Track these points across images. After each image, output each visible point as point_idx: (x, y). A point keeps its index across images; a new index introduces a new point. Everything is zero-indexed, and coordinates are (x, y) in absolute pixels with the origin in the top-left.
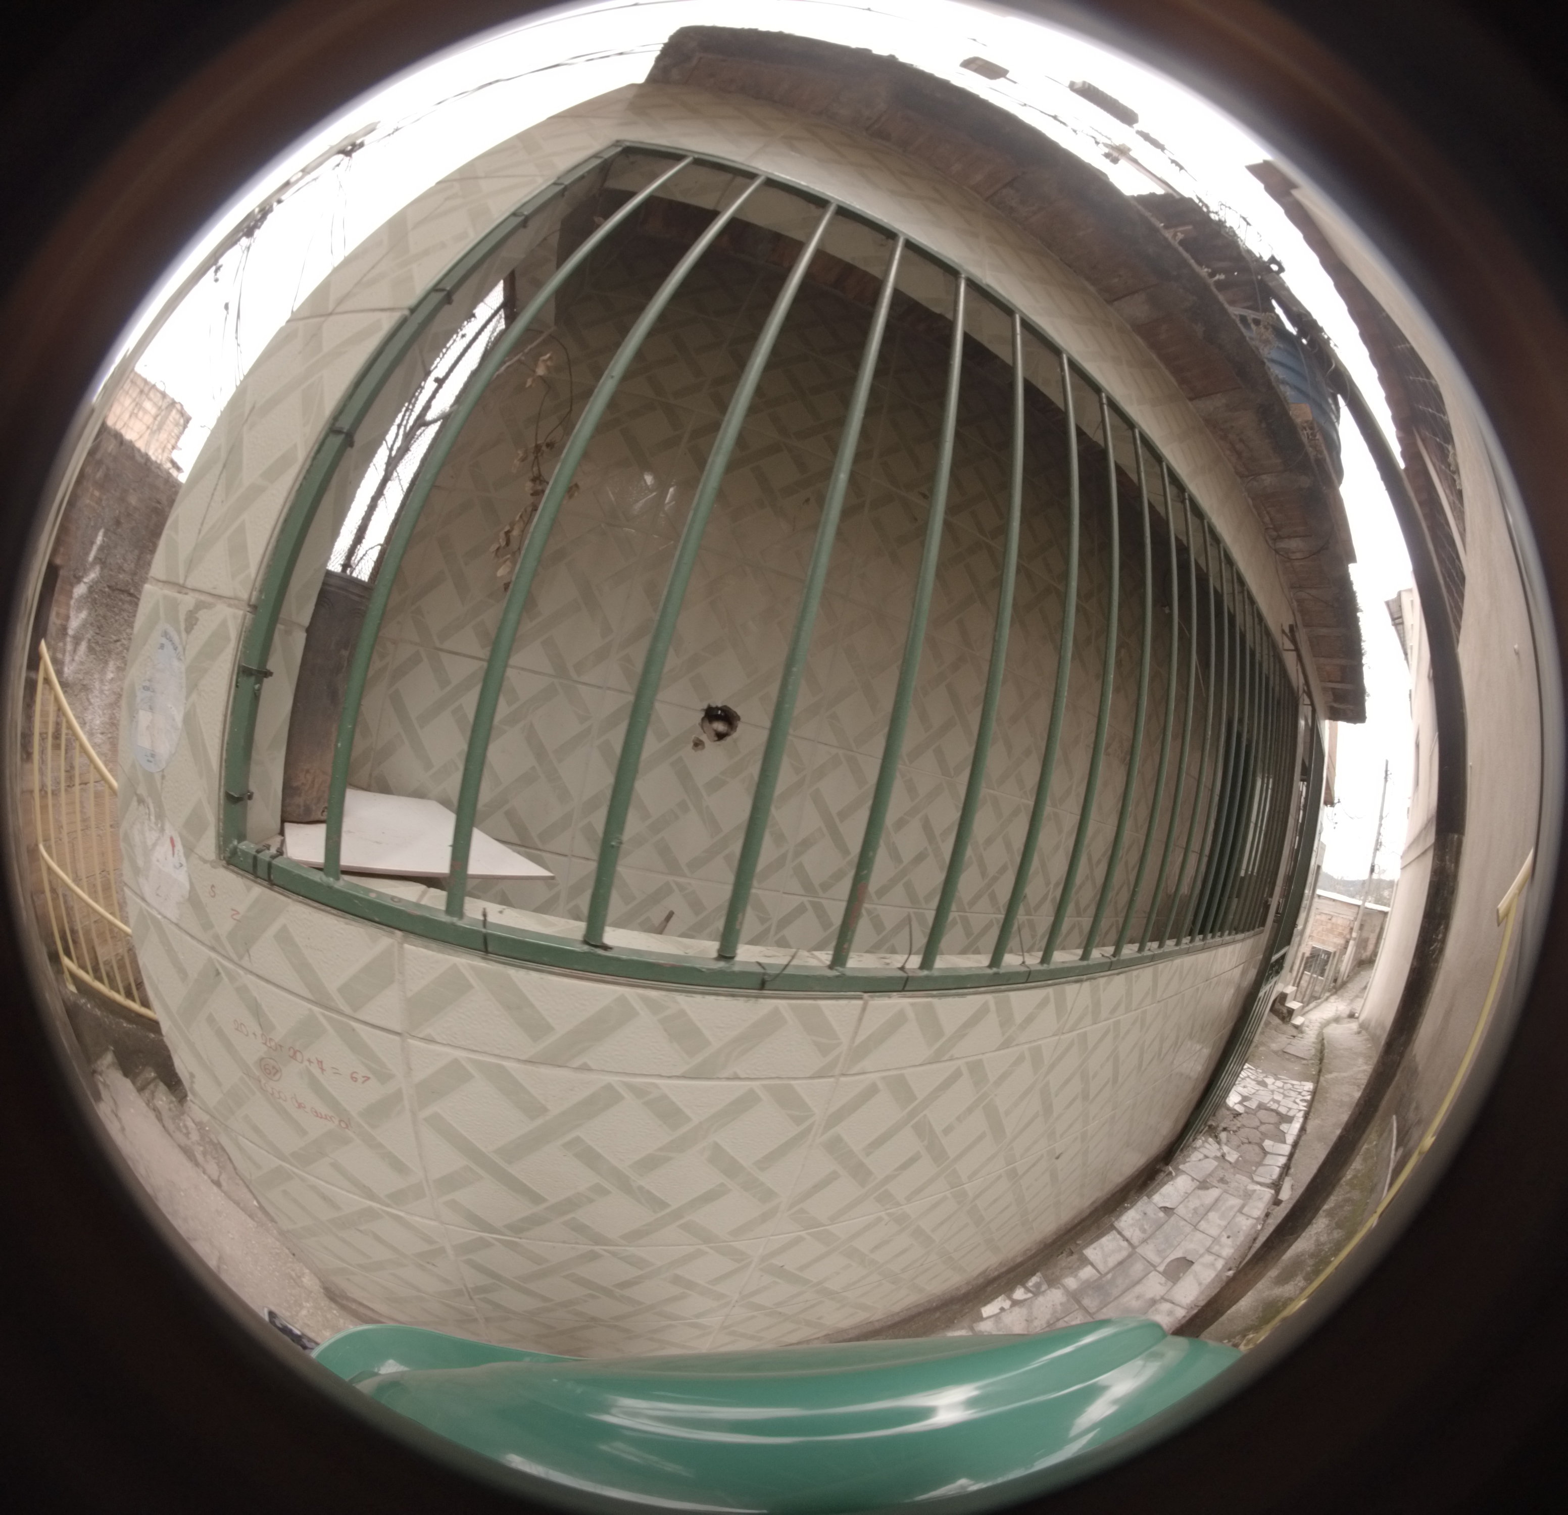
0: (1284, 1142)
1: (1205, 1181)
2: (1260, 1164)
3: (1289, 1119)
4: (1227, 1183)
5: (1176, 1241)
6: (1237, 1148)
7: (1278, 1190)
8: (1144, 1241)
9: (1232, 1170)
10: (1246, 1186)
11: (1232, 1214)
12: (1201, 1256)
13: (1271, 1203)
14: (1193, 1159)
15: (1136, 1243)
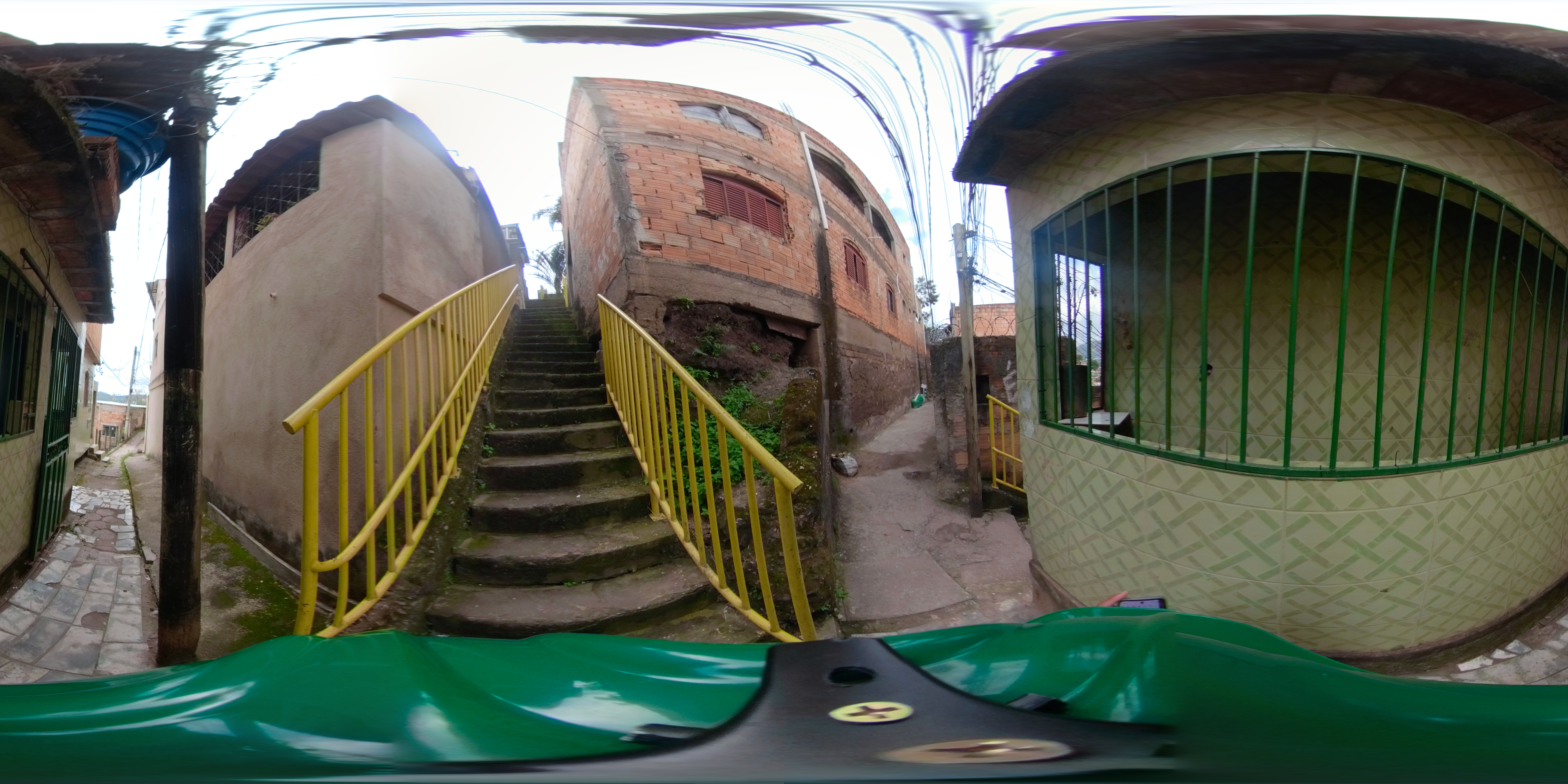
0: (127, 525)
1: (74, 561)
2: (115, 540)
3: (123, 512)
4: (95, 559)
5: (77, 603)
6: (92, 534)
7: (143, 555)
8: (46, 608)
9: (94, 550)
10: (113, 558)
11: (114, 576)
12: (111, 608)
13: (143, 564)
14: (59, 549)
15: (39, 611)
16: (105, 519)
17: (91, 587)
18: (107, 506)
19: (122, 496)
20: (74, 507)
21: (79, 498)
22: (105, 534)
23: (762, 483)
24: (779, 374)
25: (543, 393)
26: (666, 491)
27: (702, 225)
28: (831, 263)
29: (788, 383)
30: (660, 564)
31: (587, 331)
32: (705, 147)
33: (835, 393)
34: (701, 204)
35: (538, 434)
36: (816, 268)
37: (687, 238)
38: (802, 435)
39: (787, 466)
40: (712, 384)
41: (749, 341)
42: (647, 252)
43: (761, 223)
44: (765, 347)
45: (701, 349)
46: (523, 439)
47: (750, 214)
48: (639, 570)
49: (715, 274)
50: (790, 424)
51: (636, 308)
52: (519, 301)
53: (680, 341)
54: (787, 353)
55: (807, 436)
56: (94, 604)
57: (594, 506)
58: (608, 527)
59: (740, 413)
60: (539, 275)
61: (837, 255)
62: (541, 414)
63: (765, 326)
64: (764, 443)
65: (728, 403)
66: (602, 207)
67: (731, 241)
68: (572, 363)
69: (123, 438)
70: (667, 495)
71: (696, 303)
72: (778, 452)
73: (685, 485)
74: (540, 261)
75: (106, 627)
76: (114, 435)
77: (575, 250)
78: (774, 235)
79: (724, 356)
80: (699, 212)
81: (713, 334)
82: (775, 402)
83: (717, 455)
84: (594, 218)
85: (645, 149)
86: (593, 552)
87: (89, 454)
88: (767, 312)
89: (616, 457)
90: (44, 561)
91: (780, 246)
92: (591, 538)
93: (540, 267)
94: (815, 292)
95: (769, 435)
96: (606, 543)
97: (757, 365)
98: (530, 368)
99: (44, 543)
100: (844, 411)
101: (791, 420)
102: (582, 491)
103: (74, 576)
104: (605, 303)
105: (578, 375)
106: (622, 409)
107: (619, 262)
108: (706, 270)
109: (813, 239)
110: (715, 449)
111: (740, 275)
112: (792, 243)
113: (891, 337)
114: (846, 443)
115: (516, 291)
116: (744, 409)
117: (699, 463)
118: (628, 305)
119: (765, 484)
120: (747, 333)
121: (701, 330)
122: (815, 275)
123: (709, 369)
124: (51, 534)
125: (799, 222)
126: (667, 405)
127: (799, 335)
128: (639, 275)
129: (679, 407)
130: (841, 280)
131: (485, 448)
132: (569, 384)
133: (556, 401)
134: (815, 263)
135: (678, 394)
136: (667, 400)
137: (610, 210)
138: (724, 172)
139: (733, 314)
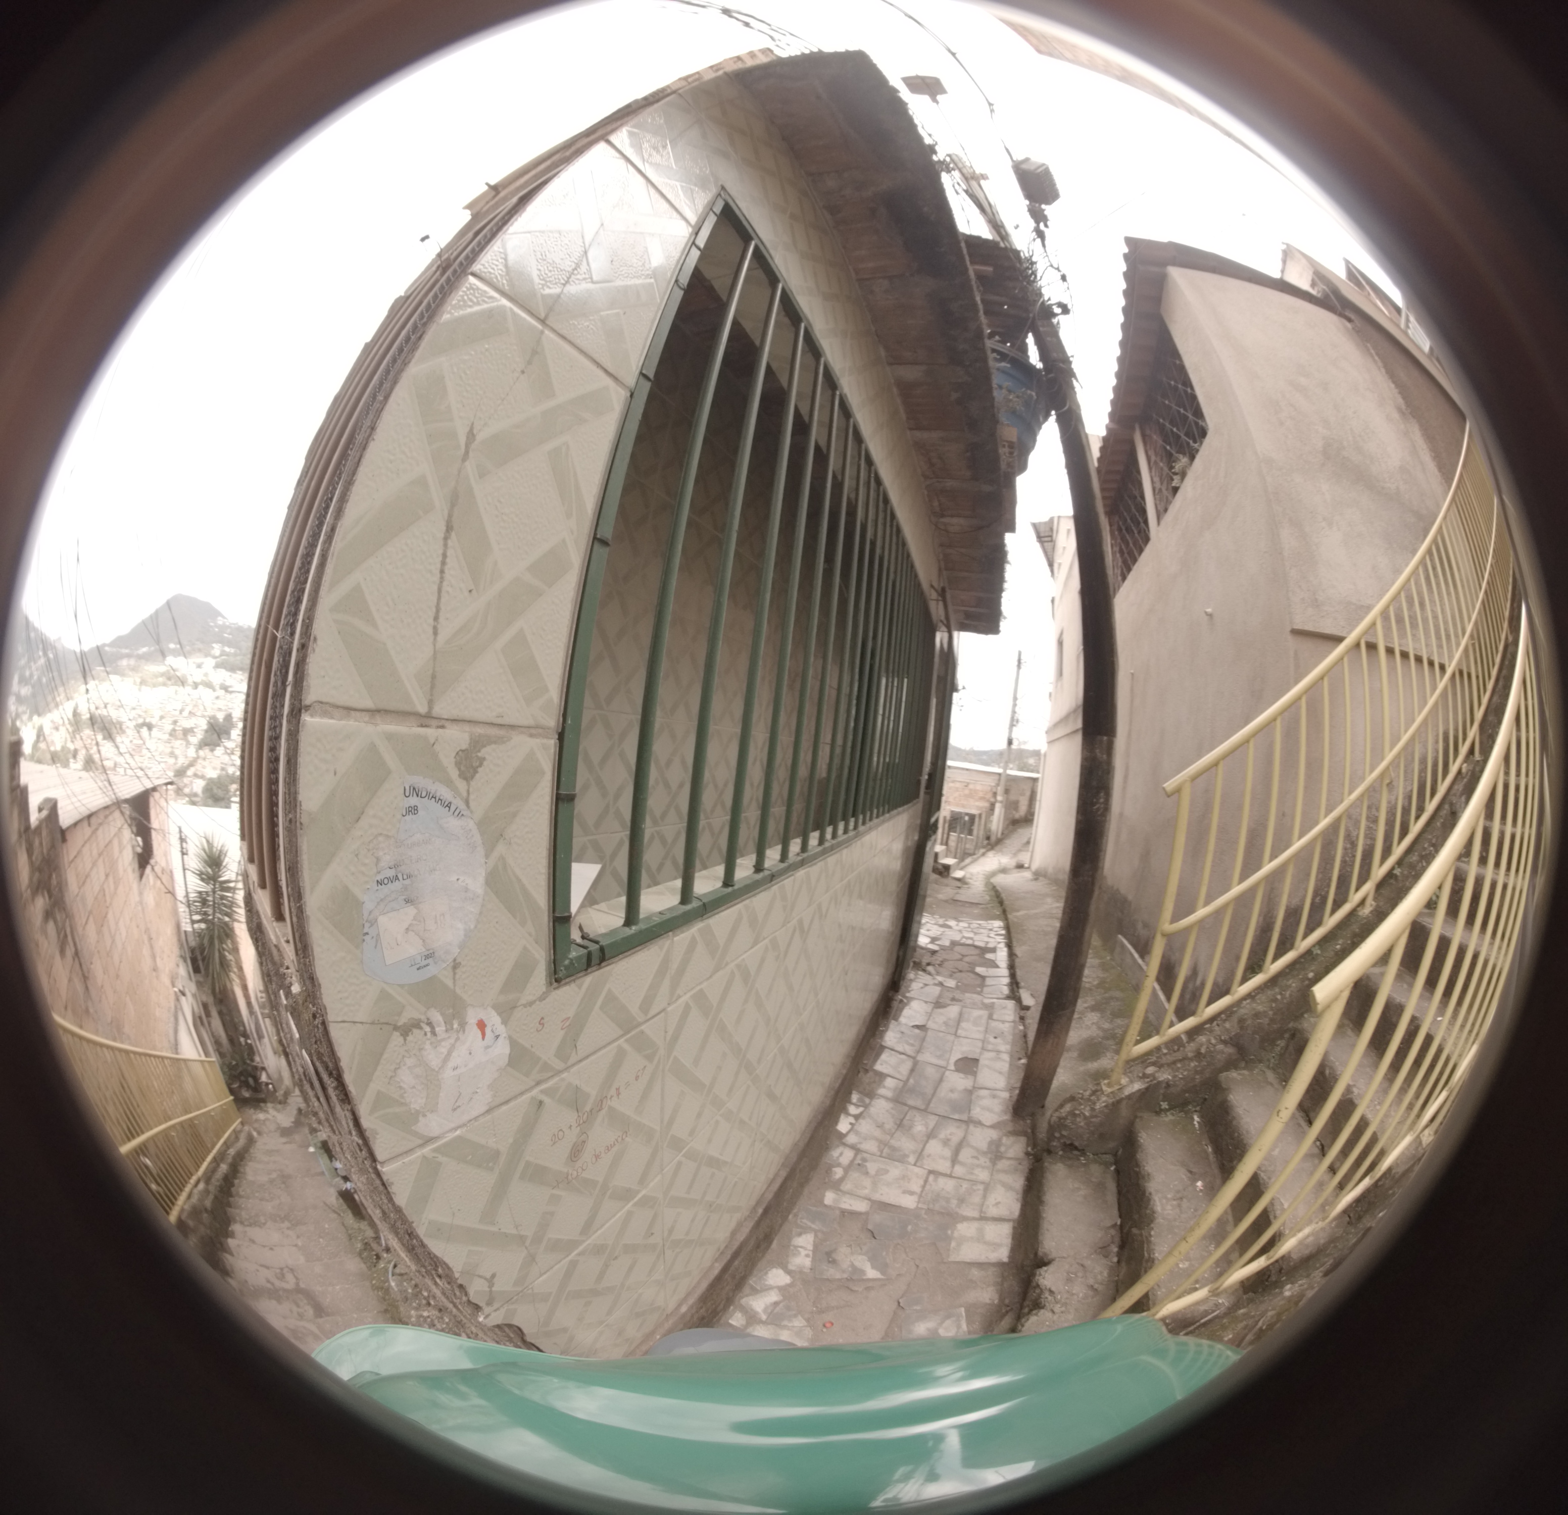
0: (998, 967)
1: (938, 1003)
2: (981, 985)
3: (992, 951)
4: (960, 1001)
5: (947, 1047)
6: (951, 976)
7: (1019, 1001)
9: (958, 991)
10: (982, 1001)
11: (983, 1022)
12: (981, 1055)
13: (1018, 1010)
14: (915, 988)
16: (967, 959)
18: (970, 942)
19: (991, 930)
20: (923, 941)
22: (969, 978)
56: (965, 1048)
75: (975, 1074)
103: (939, 1019)
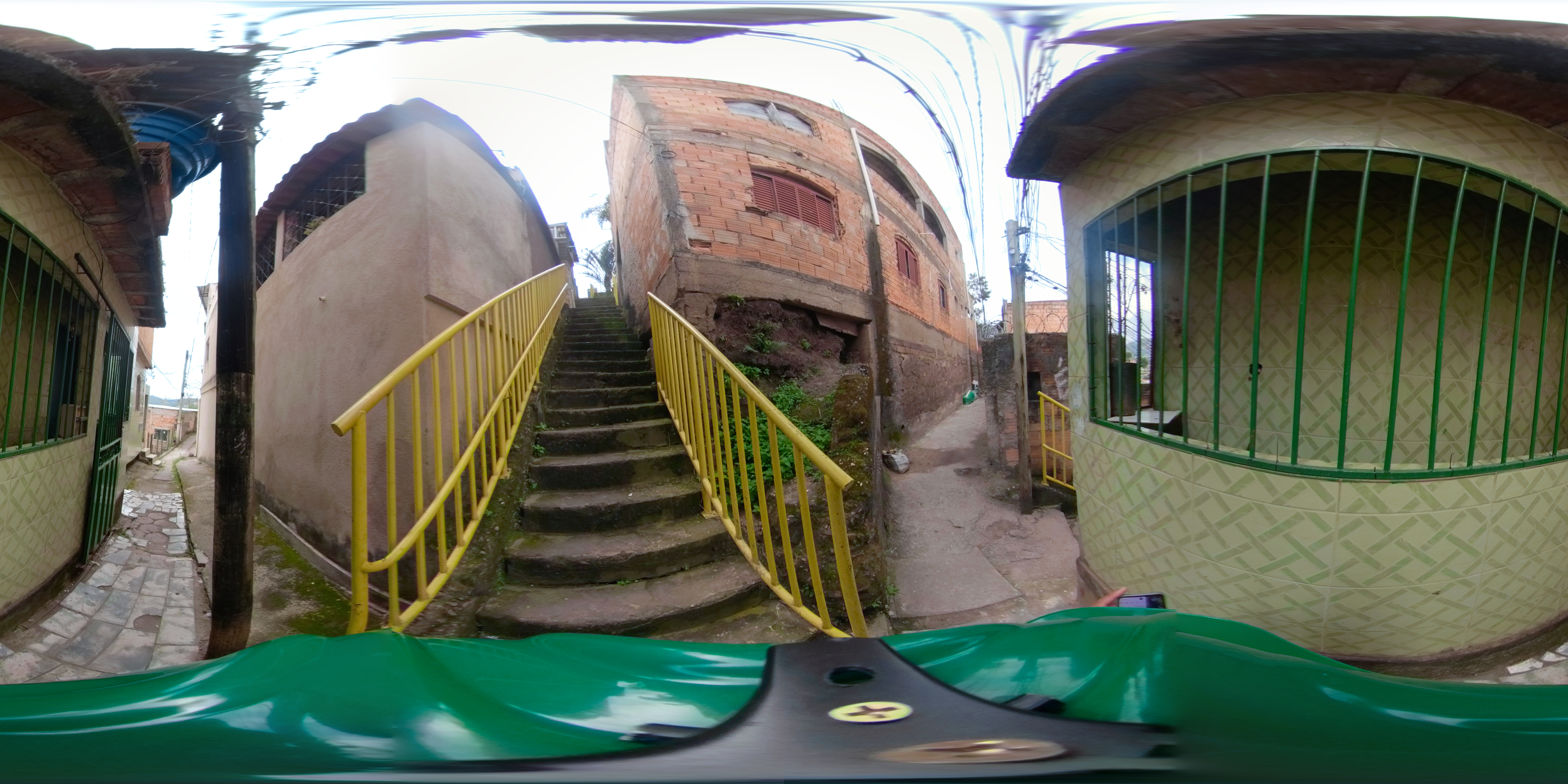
0: (179, 528)
1: (126, 564)
2: (167, 543)
3: (175, 515)
4: (147, 562)
5: (129, 606)
6: (144, 537)
7: (195, 558)
8: (97, 611)
9: (146, 553)
10: (165, 561)
11: (166, 579)
12: (163, 611)
13: (196, 567)
14: (111, 552)
15: (90, 613)
16: (156, 523)
17: (143, 590)
18: (159, 509)
19: (174, 500)
20: (126, 511)
21: (131, 501)
22: (157, 538)
23: (813, 479)
24: (830, 370)
25: (595, 392)
26: (718, 488)
27: (751, 222)
28: (882, 258)
29: (839, 379)
30: (713, 561)
31: (638, 329)
32: (753, 144)
33: (886, 390)
34: (750, 201)
35: (590, 433)
36: (867, 264)
37: (736, 235)
38: (854, 431)
39: (837, 463)
40: (763, 381)
41: (799, 338)
42: (697, 249)
43: (811, 219)
44: (815, 343)
45: (751, 346)
46: (574, 438)
47: (800, 210)
48: (691, 568)
49: (766, 271)
50: (841, 420)
51: (686, 306)
52: (569, 300)
53: (730, 338)
54: (838, 350)
55: (858, 433)
56: (146, 607)
57: (646, 504)
58: (660, 525)
59: (791, 410)
60: (588, 274)
61: (888, 251)
62: (592, 413)
63: (816, 323)
64: (815, 440)
65: (779, 400)
66: (651, 204)
67: (781, 238)
68: (622, 361)
69: (175, 442)
70: (718, 493)
71: (747, 300)
72: (829, 449)
73: (736, 482)
74: (590, 260)
75: (158, 629)
76: (165, 439)
77: (625, 248)
78: (824, 231)
79: (775, 353)
80: (748, 209)
81: (764, 331)
82: (826, 398)
83: (768, 452)
84: (642, 216)
85: (692, 146)
86: (645, 551)
87: (141, 457)
88: (817, 308)
89: (667, 455)
90: (95, 565)
91: (831, 243)
92: (643, 536)
93: (590, 266)
94: (866, 288)
95: (819, 432)
96: (659, 541)
97: (807, 362)
98: (582, 367)
99: (96, 546)
100: (895, 408)
101: (842, 417)
102: (634, 489)
103: (126, 579)
104: (655, 301)
105: (628, 373)
106: (673, 407)
107: (668, 259)
108: (756, 266)
109: (865, 235)
110: (766, 446)
111: (790, 272)
112: (843, 239)
113: (943, 333)
114: (898, 440)
115: (566, 290)
116: (794, 406)
117: (750, 461)
118: (678, 302)
119: (815, 481)
120: (798, 330)
121: (752, 327)
122: (866, 270)
123: (760, 366)
124: (103, 537)
125: (849, 218)
126: (718, 402)
127: (850, 332)
128: (689, 273)
129: (730, 403)
130: (892, 276)
131: (536, 448)
132: (620, 382)
133: (608, 400)
134: (866, 259)
135: (728, 391)
136: (718, 397)
137: (659, 207)
138: (773, 169)
139: (783, 311)
